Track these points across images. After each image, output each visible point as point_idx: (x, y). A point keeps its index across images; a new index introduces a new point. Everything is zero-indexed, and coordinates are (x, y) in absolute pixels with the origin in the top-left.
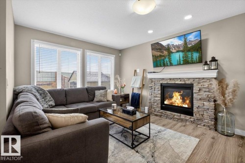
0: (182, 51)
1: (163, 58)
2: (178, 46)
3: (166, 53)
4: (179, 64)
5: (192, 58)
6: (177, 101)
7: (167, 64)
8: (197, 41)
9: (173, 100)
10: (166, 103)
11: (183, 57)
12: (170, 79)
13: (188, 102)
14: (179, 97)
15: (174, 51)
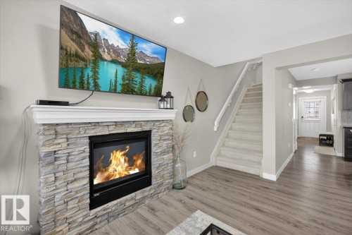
0: (124, 66)
1: (81, 64)
2: (116, 51)
3: (88, 53)
4: (113, 90)
5: (142, 86)
6: (119, 168)
7: (88, 83)
8: (157, 62)
9: (111, 169)
10: (96, 182)
11: (123, 79)
12: (116, 123)
13: (139, 162)
14: (122, 160)
15: (106, 56)
